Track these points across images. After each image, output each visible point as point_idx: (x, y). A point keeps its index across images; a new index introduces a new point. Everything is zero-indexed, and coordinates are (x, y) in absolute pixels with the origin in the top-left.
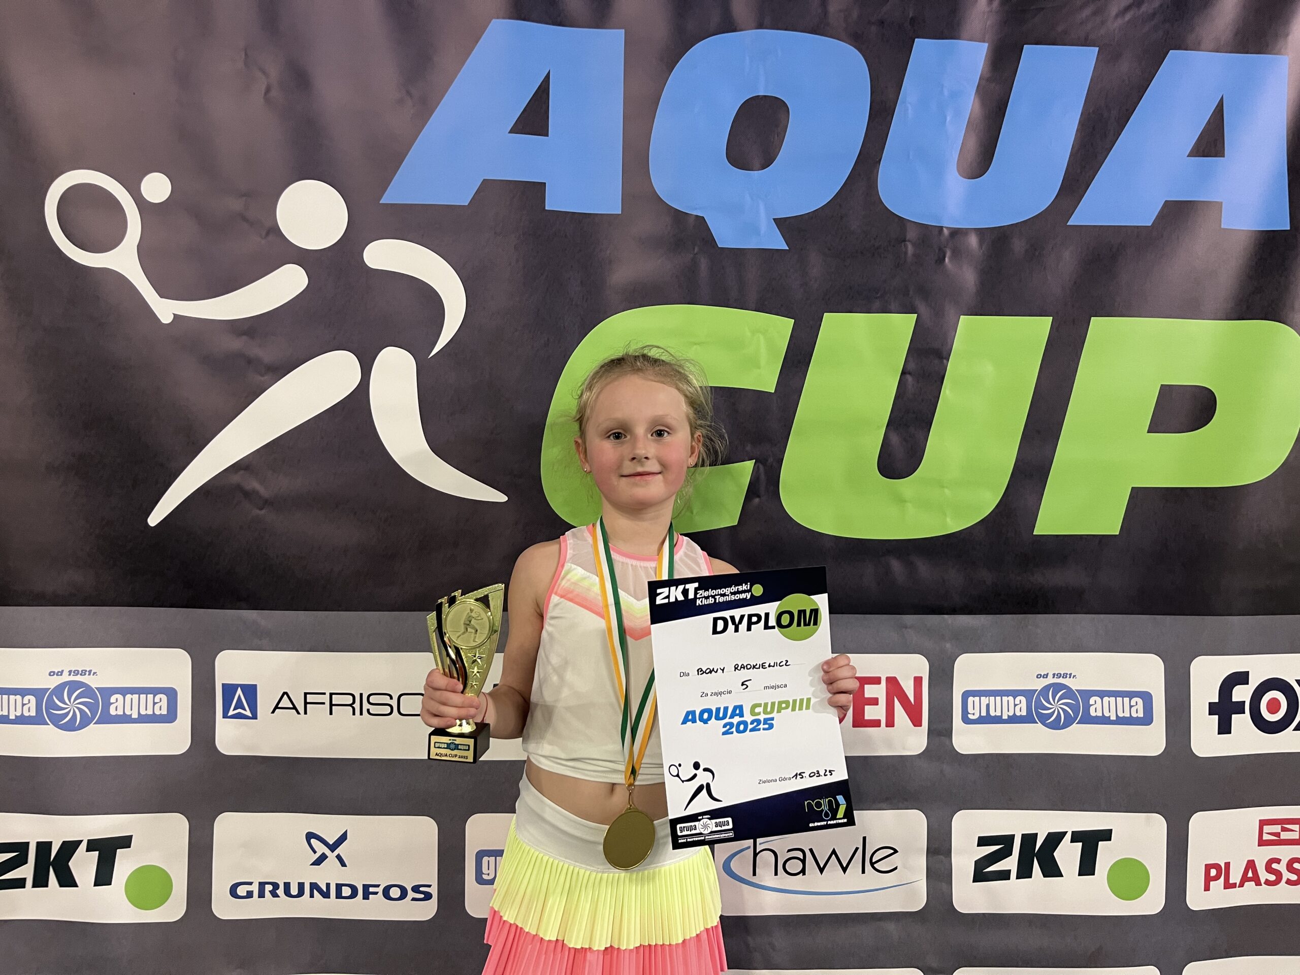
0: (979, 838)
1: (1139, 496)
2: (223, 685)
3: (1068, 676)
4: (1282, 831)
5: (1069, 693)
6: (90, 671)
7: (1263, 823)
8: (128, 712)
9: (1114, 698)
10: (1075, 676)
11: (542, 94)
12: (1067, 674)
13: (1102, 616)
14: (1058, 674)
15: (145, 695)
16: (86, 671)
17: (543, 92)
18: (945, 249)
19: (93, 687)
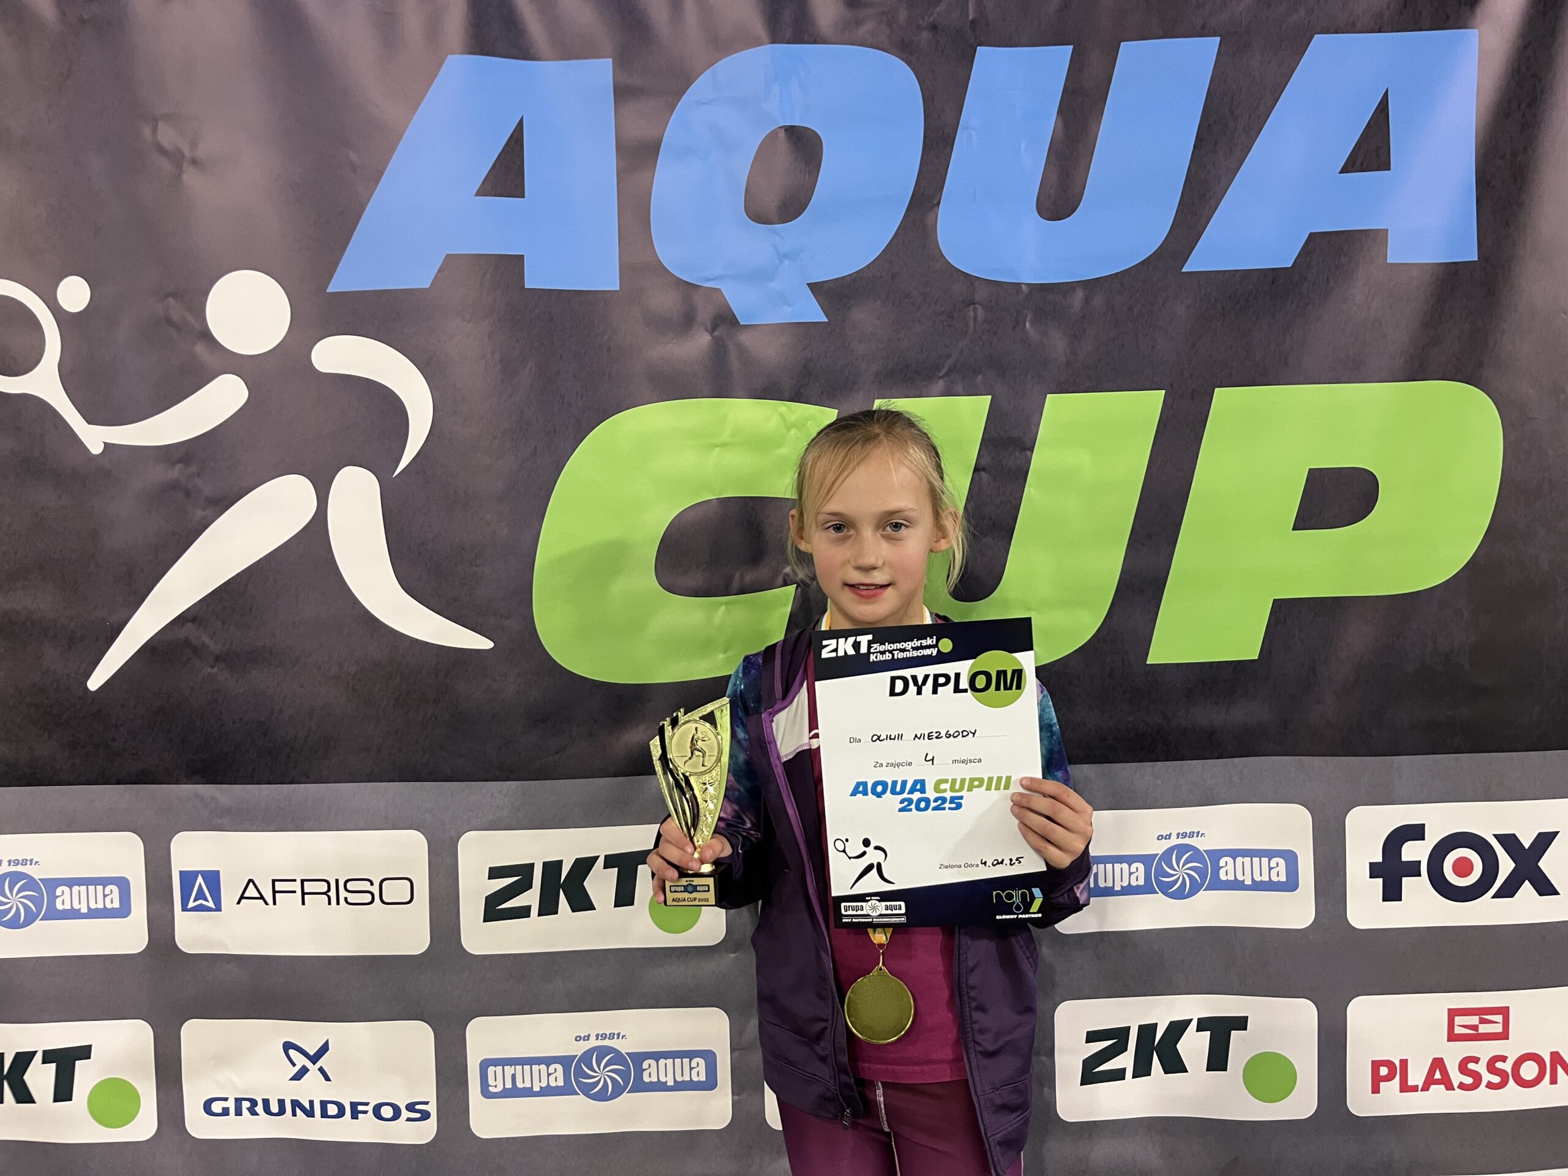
0: (1089, 1032)
1: (1283, 611)
2: (181, 873)
3: (1195, 835)
4: (1480, 1023)
5: (1197, 855)
6: (31, 861)
7: (1453, 1013)
8: (76, 906)
9: (1249, 859)
10: (1204, 834)
11: (514, 145)
12: (1194, 833)
13: (1237, 760)
14: (1184, 833)
15: (93, 887)
16: (27, 860)
17: (515, 143)
18: (1025, 311)
19: (36, 878)
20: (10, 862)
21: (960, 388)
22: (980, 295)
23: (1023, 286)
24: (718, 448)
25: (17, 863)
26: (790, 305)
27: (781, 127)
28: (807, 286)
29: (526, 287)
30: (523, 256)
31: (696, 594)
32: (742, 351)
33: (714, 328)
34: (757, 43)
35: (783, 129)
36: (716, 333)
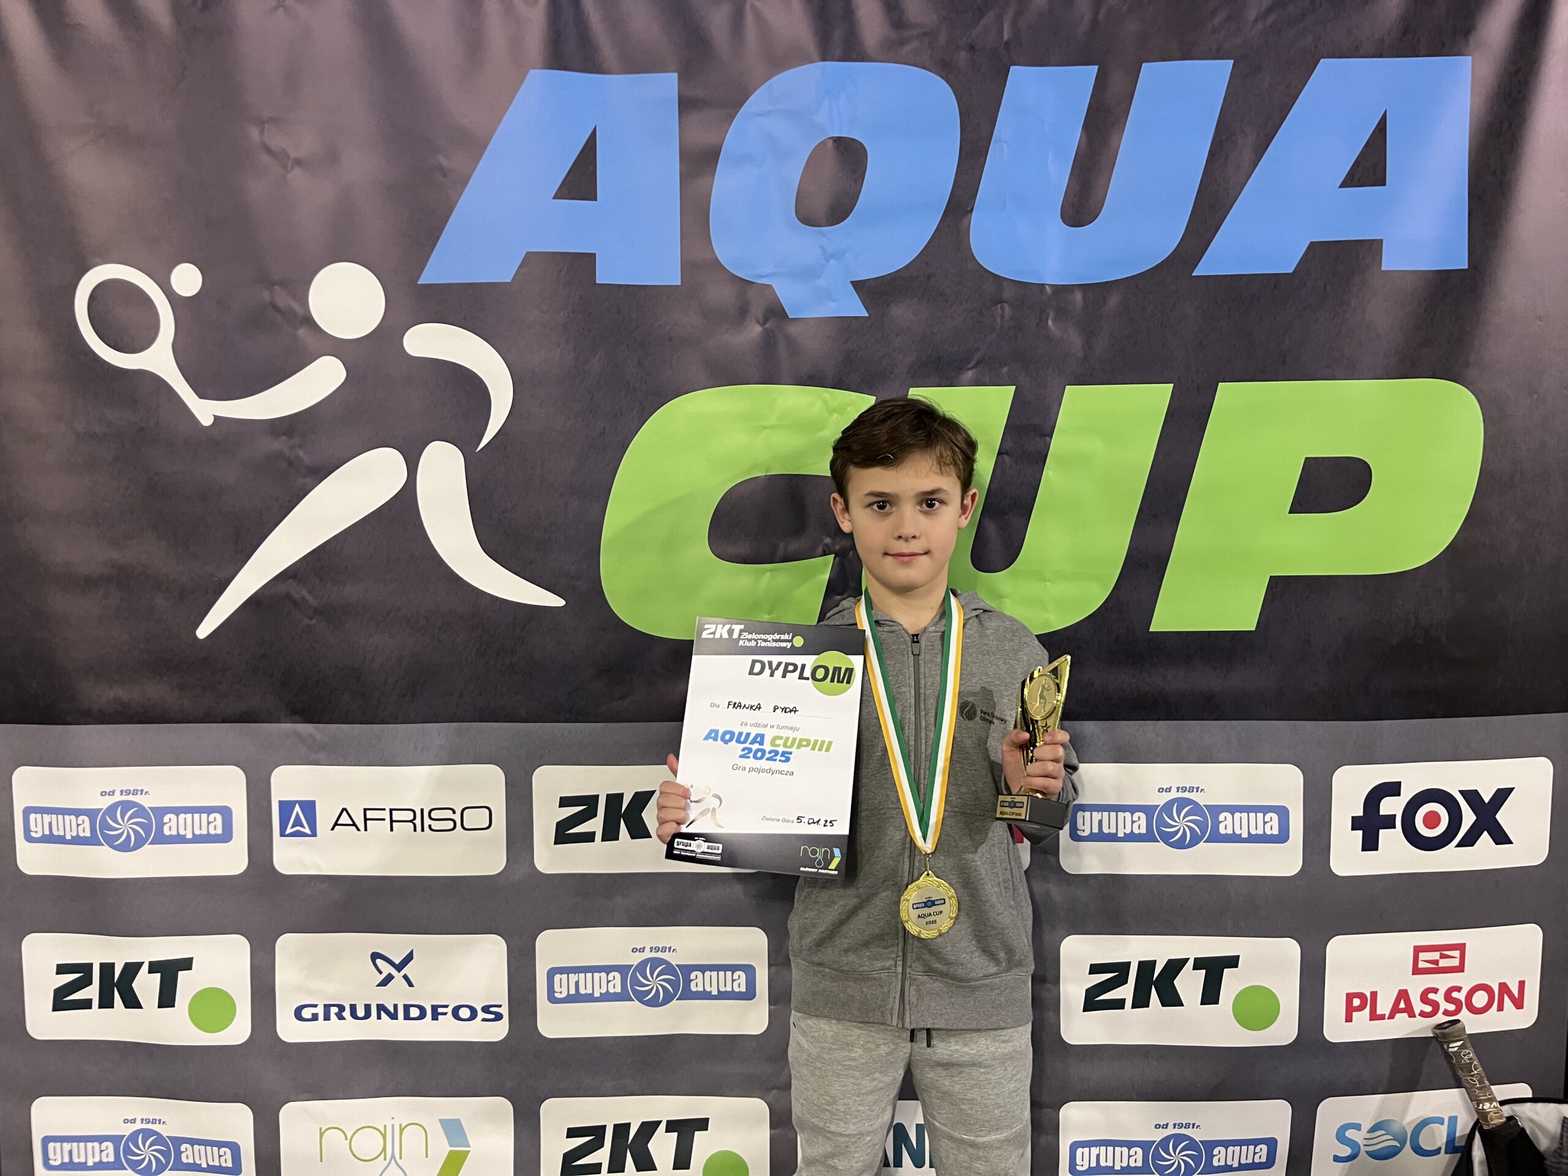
0: (1091, 965)
1: (1278, 586)
2: (279, 801)
3: (1195, 790)
4: (1441, 958)
5: (1196, 808)
6: (142, 791)
7: (1418, 950)
8: (182, 832)
9: (1246, 814)
10: (1203, 790)
11: (588, 154)
12: (1193, 787)
13: (1235, 722)
14: (1183, 787)
15: (199, 814)
16: (138, 790)
17: (590, 148)
18: (1048, 310)
19: (146, 806)
20: (122, 792)
21: (987, 379)
22: (1007, 294)
23: (1047, 287)
24: (766, 431)
25: (128, 792)
26: (834, 301)
27: (829, 138)
28: (850, 284)
29: (597, 282)
30: (595, 254)
31: (745, 561)
32: (790, 341)
33: (766, 320)
34: (810, 61)
35: (831, 141)
36: (767, 325)
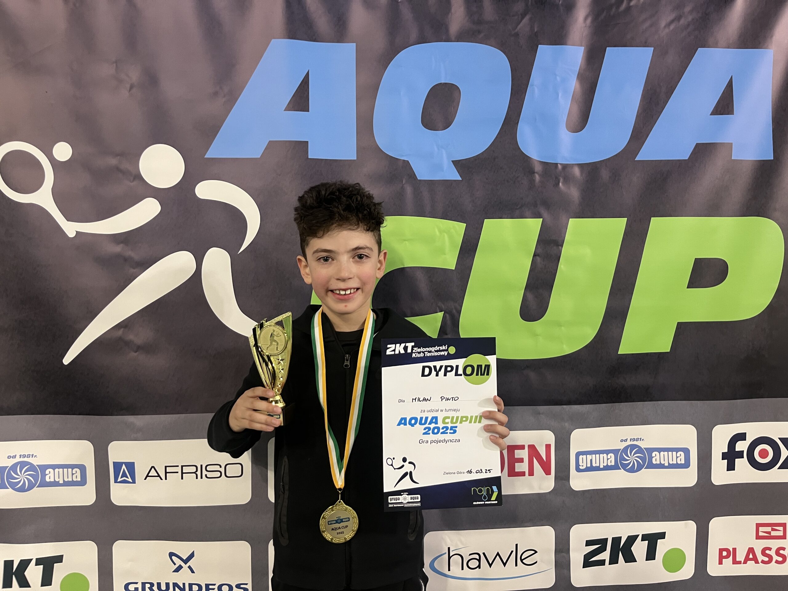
0: (587, 541)
1: (682, 328)
2: (114, 463)
3: (639, 440)
4: (772, 531)
5: (640, 450)
6: (33, 455)
7: (759, 526)
8: (57, 480)
9: (667, 452)
10: (643, 439)
11: (304, 85)
12: (638, 438)
13: (659, 402)
14: (633, 439)
15: (67, 469)
16: (30, 455)
17: (305, 82)
18: (559, 178)
19: (35, 464)
20: (20, 456)
21: (527, 214)
22: (537, 168)
23: (559, 165)
24: (405, 242)
25: (24, 456)
26: (443, 171)
28: (452, 162)
29: (309, 158)
30: (308, 142)
